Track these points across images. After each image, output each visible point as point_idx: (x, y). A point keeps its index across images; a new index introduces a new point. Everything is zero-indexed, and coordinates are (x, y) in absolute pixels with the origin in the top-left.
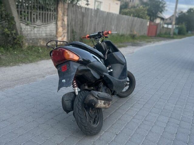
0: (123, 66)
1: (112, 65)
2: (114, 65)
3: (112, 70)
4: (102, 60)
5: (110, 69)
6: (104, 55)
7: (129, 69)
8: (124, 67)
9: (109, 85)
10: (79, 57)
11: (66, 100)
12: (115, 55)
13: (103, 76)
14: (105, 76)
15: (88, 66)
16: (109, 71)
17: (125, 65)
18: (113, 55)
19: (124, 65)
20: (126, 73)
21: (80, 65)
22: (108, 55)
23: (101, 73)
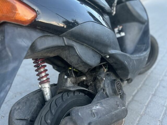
0: (144, 26)
1: (124, 25)
2: (128, 25)
3: (123, 34)
4: (107, 17)
5: (119, 32)
6: (111, 6)
7: (153, 32)
8: (145, 28)
9: (118, 72)
10: (34, 10)
11: (17, 118)
12: (130, 7)
13: (108, 57)
14: (112, 56)
15: (65, 36)
16: (118, 36)
17: (146, 24)
18: (126, 6)
19: (144, 23)
20: (149, 39)
21: (40, 35)
22: (119, 6)
23: (103, 51)
